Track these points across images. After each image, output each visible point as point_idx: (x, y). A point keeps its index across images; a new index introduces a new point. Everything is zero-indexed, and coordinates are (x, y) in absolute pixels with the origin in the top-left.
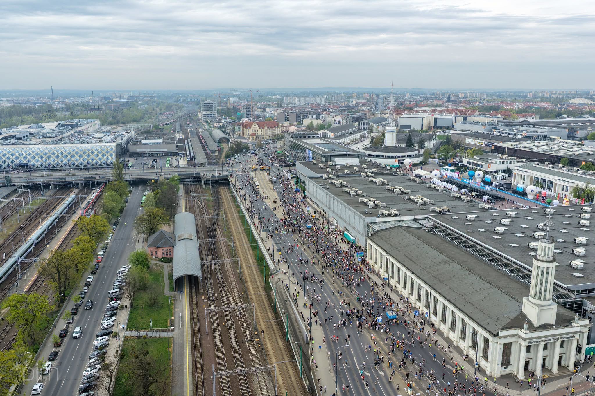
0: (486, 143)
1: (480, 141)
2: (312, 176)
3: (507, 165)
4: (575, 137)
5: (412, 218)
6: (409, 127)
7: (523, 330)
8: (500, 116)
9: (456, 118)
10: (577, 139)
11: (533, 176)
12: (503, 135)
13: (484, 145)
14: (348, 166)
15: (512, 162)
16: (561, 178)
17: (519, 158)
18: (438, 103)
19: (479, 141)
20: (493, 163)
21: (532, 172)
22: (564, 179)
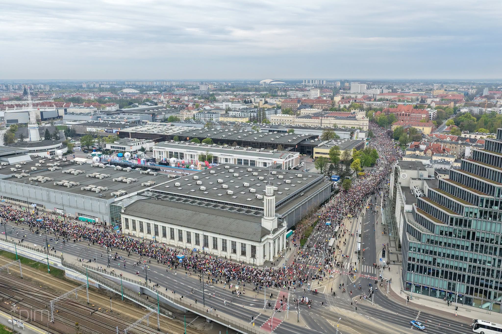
0: (106, 130)
1: (101, 129)
2: (4, 177)
3: (141, 146)
4: (156, 120)
5: (136, 193)
6: (16, 121)
7: (270, 235)
8: (93, 107)
9: (58, 110)
10: (158, 121)
11: (168, 151)
12: (117, 123)
13: (104, 132)
14: (25, 163)
15: (144, 143)
16: (189, 150)
17: (146, 139)
18: (14, 96)
19: (99, 129)
20: (132, 146)
21: (167, 148)
22: (191, 150)
